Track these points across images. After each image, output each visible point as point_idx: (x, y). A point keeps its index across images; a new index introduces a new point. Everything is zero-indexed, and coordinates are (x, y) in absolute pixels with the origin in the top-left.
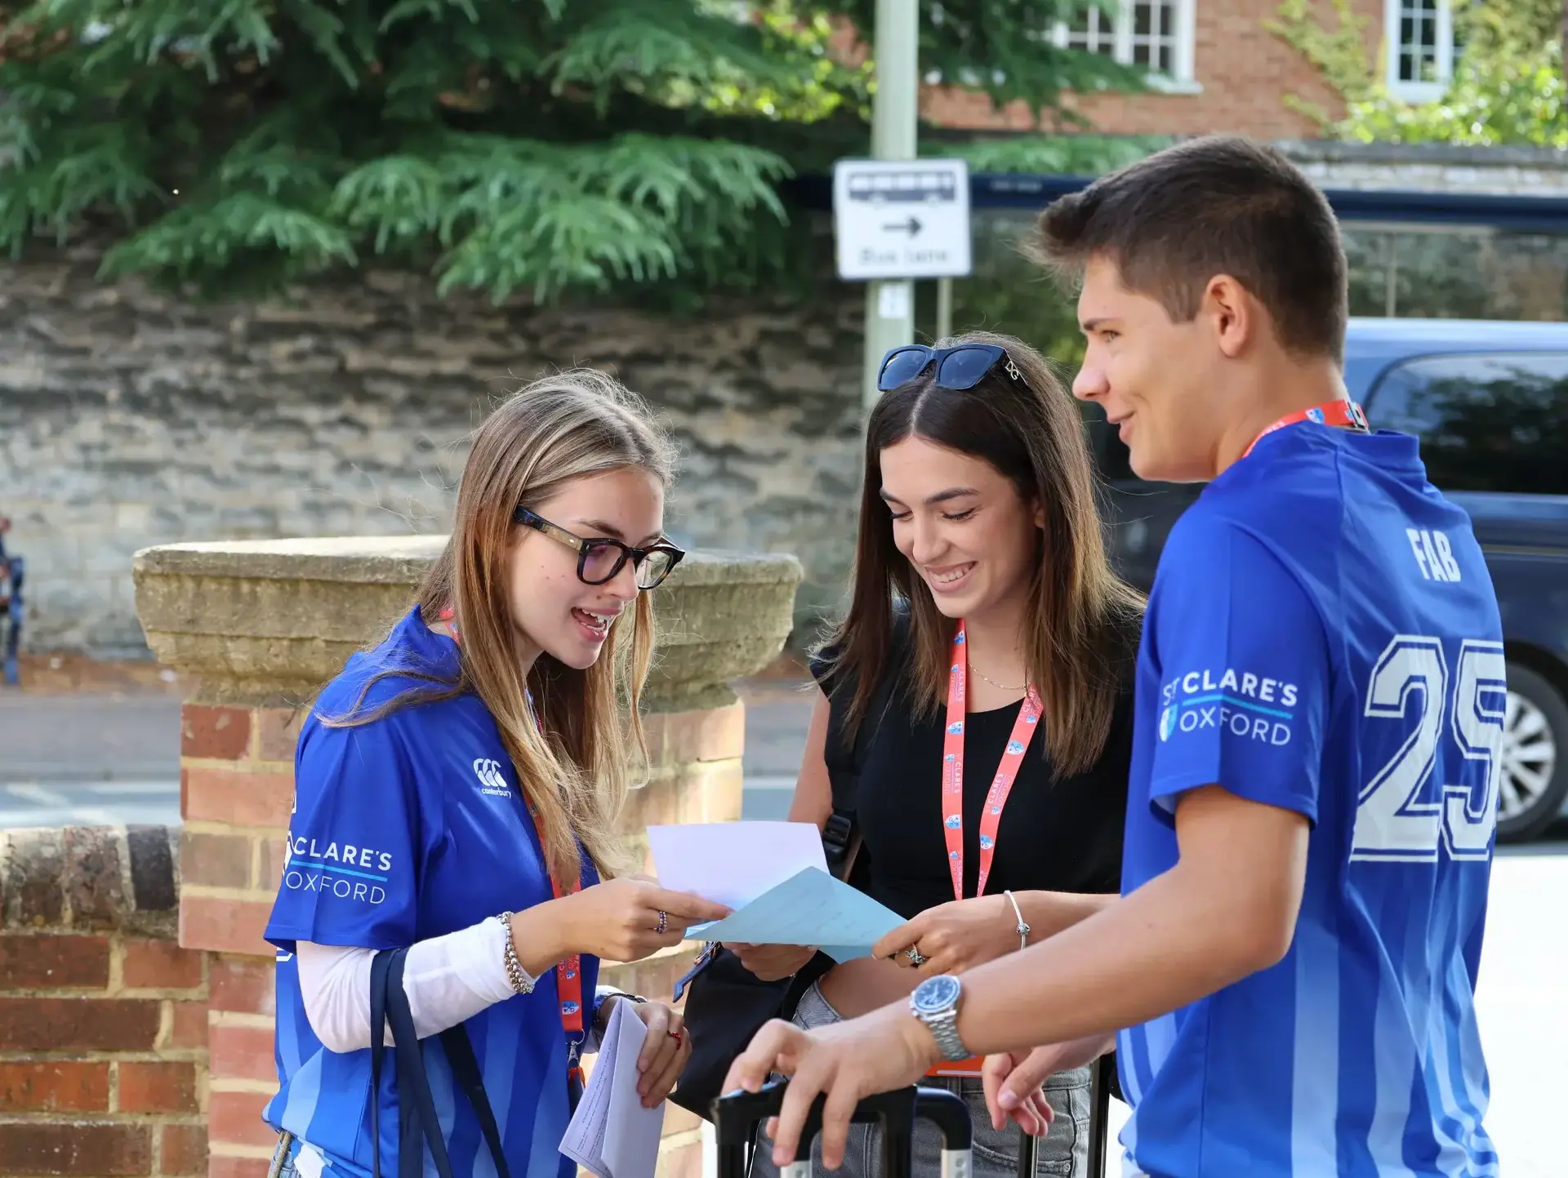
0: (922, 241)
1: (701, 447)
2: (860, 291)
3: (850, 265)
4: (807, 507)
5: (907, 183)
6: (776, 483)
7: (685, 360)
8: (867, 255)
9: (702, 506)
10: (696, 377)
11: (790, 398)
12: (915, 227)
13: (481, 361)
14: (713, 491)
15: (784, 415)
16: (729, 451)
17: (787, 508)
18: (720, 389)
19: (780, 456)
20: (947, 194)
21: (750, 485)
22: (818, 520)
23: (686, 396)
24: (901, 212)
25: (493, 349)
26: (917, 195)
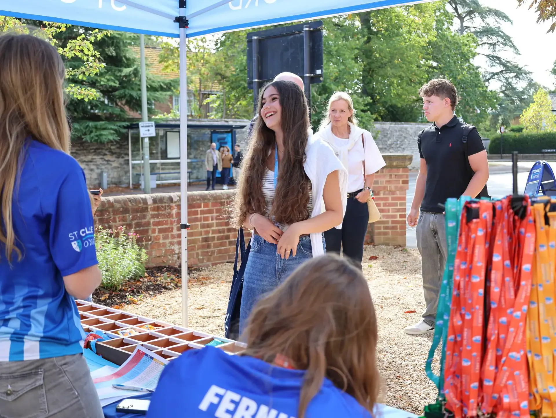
0: (150, 132)
1: (105, 160)
2: (143, 139)
3: (142, 135)
4: (118, 167)
5: (147, 125)
6: (115, 164)
7: (102, 149)
8: (143, 134)
9: (106, 168)
10: (104, 151)
11: (115, 153)
12: (149, 130)
13: (77, 150)
14: (107, 166)
15: (115, 156)
16: (108, 161)
17: (116, 168)
18: (107, 153)
19: (114, 161)
20: (152, 126)
21: (111, 165)
22: (119, 169)
23: (102, 154)
24: (147, 128)
25: (78, 148)
26: (148, 126)
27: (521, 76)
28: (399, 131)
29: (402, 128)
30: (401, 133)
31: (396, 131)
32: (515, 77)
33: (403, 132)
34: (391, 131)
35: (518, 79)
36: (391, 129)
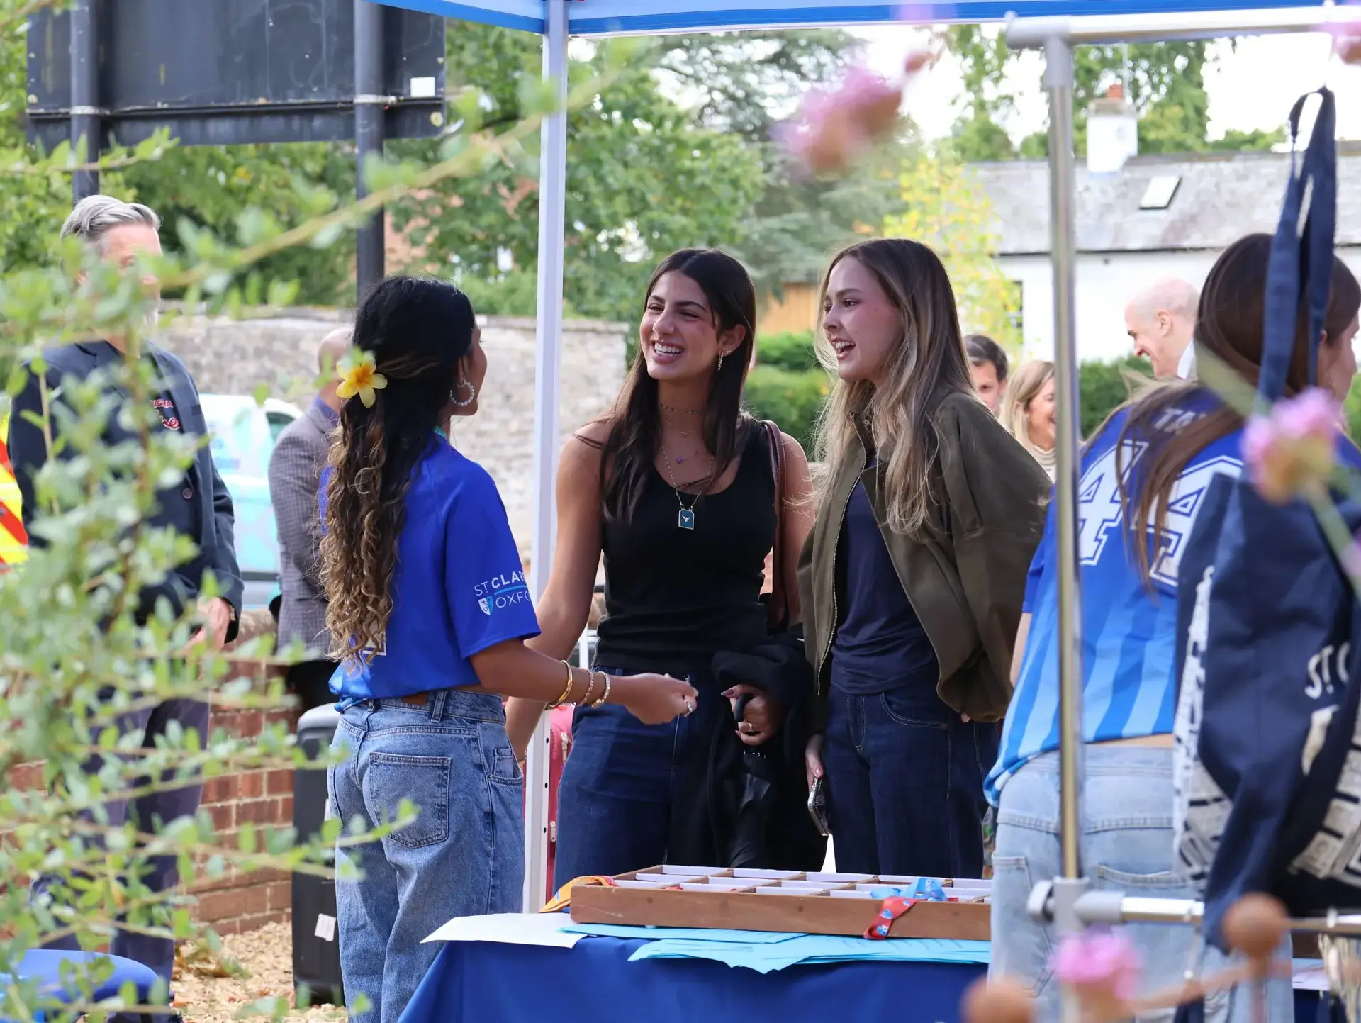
27: (805, 62)
28: (259, 353)
29: (270, 337)
30: (268, 364)
31: (244, 357)
32: (774, 60)
33: (278, 358)
34: (218, 355)
35: (789, 75)
36: (215, 343)
